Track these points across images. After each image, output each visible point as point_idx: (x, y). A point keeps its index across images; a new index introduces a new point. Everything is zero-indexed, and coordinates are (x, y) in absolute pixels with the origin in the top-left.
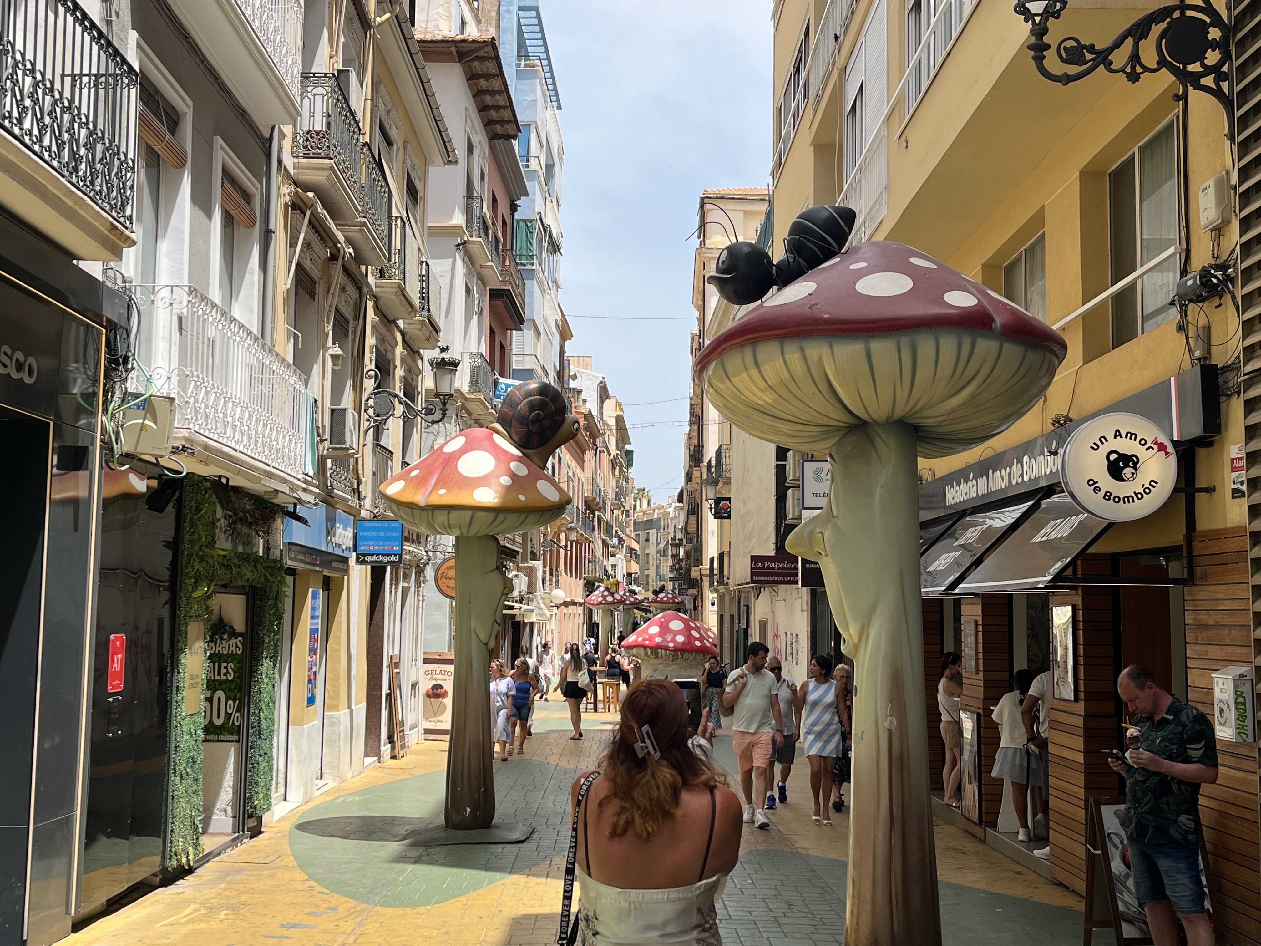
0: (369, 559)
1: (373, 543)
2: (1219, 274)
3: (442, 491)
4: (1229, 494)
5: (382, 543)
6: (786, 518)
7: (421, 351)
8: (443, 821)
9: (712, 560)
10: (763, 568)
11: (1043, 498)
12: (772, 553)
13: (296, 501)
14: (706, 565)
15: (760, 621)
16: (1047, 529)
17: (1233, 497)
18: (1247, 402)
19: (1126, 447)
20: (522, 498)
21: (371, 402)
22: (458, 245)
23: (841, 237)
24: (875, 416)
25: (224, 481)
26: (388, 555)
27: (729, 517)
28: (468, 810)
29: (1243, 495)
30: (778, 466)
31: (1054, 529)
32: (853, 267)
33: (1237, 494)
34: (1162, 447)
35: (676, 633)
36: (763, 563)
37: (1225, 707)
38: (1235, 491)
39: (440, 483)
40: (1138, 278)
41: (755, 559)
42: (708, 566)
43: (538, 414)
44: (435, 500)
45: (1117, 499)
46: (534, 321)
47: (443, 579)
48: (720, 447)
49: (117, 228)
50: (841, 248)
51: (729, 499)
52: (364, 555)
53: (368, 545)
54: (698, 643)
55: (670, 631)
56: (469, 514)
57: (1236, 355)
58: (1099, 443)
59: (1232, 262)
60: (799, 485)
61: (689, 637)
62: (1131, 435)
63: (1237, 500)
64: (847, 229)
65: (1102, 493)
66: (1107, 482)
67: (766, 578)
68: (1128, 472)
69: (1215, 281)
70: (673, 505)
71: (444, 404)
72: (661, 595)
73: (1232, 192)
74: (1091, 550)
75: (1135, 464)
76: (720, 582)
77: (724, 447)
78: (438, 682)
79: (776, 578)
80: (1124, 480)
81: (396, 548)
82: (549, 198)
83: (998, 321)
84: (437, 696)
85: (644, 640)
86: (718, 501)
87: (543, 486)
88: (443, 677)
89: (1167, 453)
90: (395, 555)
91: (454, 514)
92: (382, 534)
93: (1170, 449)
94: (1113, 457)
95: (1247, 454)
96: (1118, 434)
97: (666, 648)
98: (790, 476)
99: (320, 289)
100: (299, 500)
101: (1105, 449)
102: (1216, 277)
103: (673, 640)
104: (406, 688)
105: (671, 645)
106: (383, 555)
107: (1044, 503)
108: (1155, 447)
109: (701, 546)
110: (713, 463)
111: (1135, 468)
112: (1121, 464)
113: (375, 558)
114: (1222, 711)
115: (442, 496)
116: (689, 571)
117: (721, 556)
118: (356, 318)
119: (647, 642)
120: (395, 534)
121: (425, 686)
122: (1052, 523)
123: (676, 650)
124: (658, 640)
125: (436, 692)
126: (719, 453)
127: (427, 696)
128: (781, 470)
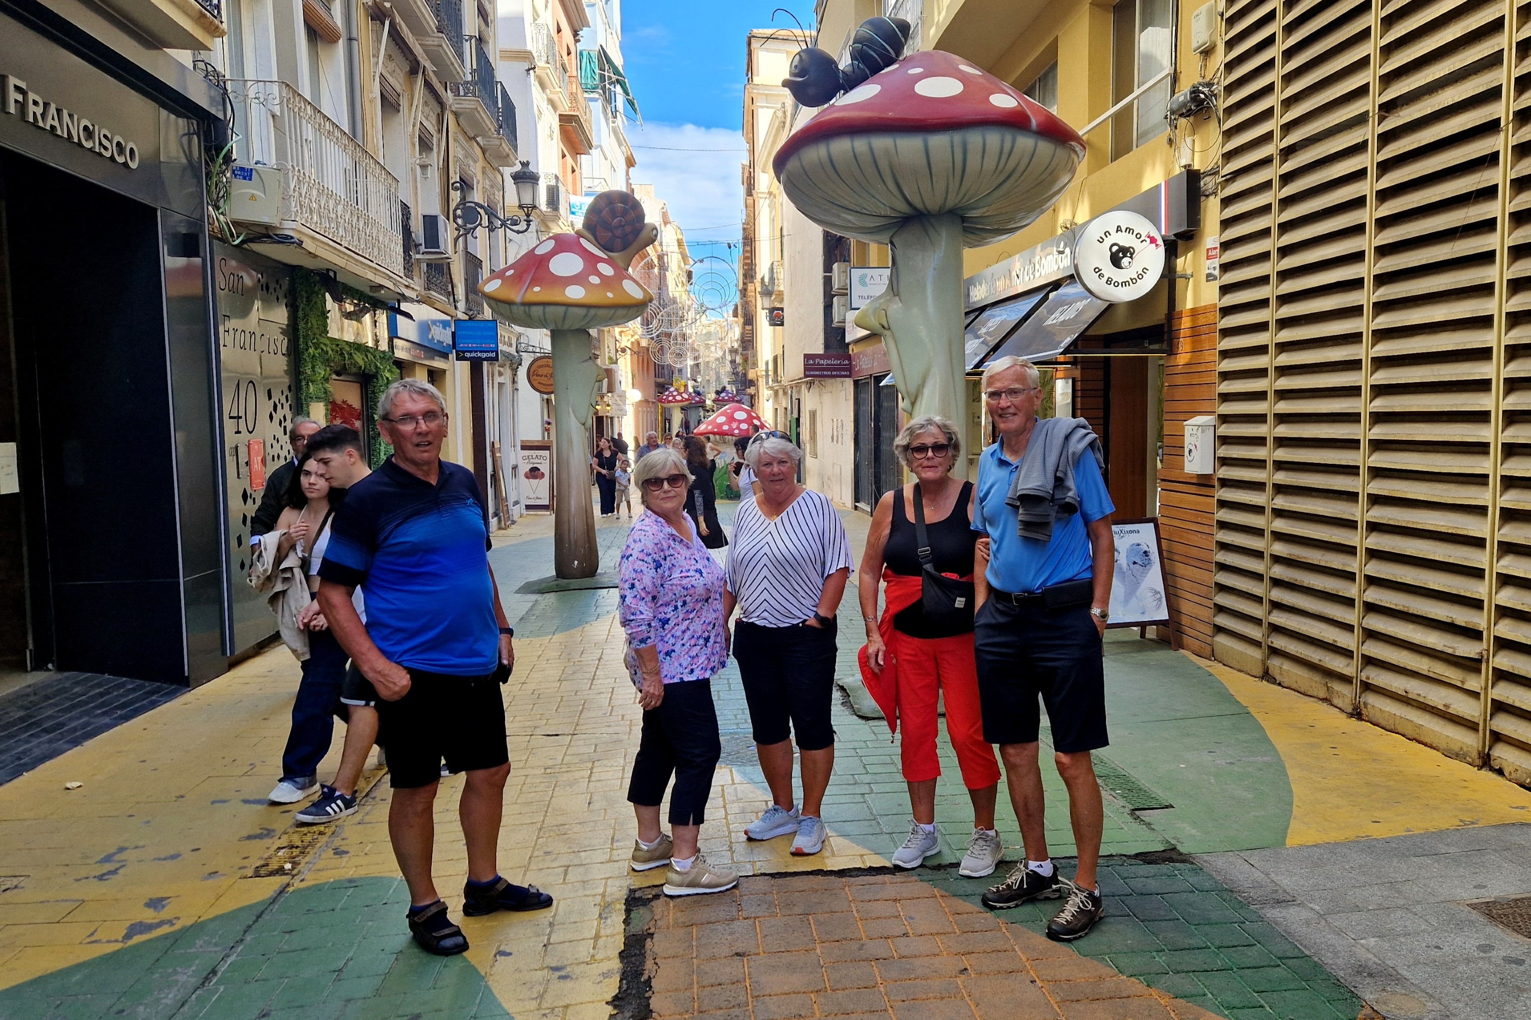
0: (468, 355)
1: (471, 341)
2: (1206, 90)
3: (537, 289)
4: (1204, 278)
5: (479, 341)
6: (832, 321)
7: (501, 168)
8: (554, 573)
9: (767, 363)
10: (814, 364)
11: (1051, 291)
12: (821, 352)
13: (399, 297)
14: (762, 366)
15: (810, 412)
16: (1057, 314)
17: (1207, 281)
18: (1223, 200)
19: (1125, 240)
20: (610, 295)
21: (459, 212)
22: (528, 70)
23: (898, 47)
24: (930, 207)
25: (332, 274)
26: (486, 352)
27: (782, 324)
28: (576, 562)
29: (1215, 279)
30: (825, 277)
31: (1062, 313)
32: (911, 72)
33: (1210, 277)
34: (1153, 240)
35: (740, 422)
36: (814, 360)
37: (1193, 448)
38: (1209, 275)
39: (534, 282)
40: (1134, 99)
41: (807, 357)
42: (764, 368)
43: (621, 221)
44: (530, 297)
45: (1117, 284)
46: (600, 146)
47: (535, 377)
48: (772, 264)
49: (205, 16)
50: (898, 55)
51: (782, 309)
52: (464, 352)
53: (466, 343)
55: (733, 419)
56: (563, 309)
57: (1215, 161)
58: (1104, 237)
59: (1216, 81)
60: (845, 292)
62: (1129, 230)
63: (1211, 282)
64: (903, 39)
65: (1105, 279)
66: (1109, 270)
67: (817, 373)
68: (1125, 261)
69: (1202, 96)
71: (528, 215)
72: (723, 395)
73: (1219, 18)
74: (1090, 333)
75: (1132, 254)
76: (776, 380)
77: (776, 264)
78: (535, 465)
79: (825, 373)
80: (1122, 268)
82: (609, 31)
83: (1034, 123)
84: (535, 477)
85: (713, 428)
86: (772, 310)
87: (627, 285)
88: (539, 461)
89: (1157, 245)
90: (492, 352)
91: (549, 309)
92: (480, 333)
93: (1160, 242)
94: (1115, 249)
95: (1221, 244)
96: (1119, 229)
98: (836, 285)
99: (404, 102)
100: (403, 295)
101: (1108, 241)
102: (1203, 93)
103: (738, 428)
104: (508, 471)
105: (736, 431)
106: (481, 352)
107: (1051, 295)
108: (1148, 240)
110: (766, 280)
111: (1131, 257)
112: (1121, 255)
113: (473, 355)
114: (1190, 451)
115: (537, 292)
116: (745, 375)
117: (775, 360)
118: (440, 131)
119: (716, 430)
121: (524, 468)
122: (1060, 309)
124: (726, 428)
125: (534, 473)
126: (772, 270)
127: (527, 477)
128: (828, 281)
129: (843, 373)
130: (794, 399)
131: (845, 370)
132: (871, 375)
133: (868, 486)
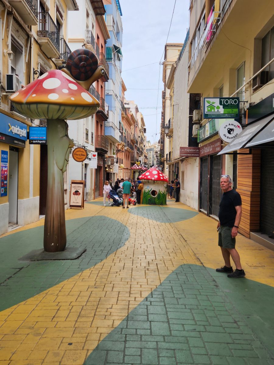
0: (34, 142)
1: (36, 136)
3: (34, 95)
5: (39, 136)
9: (167, 155)
10: (184, 151)
12: (187, 146)
14: (165, 157)
15: (182, 172)
19: (231, 127)
20: (73, 99)
22: (83, 46)
26: (41, 140)
28: (53, 244)
30: (190, 116)
35: (155, 175)
36: (184, 149)
41: (181, 148)
48: (170, 119)
52: (33, 140)
53: (34, 137)
54: (162, 178)
55: (153, 174)
61: (159, 176)
67: (185, 155)
70: (157, 144)
76: (169, 161)
78: (77, 190)
81: (45, 138)
82: (117, 41)
85: (144, 177)
87: (84, 95)
88: (79, 188)
90: (44, 140)
92: (39, 132)
94: (229, 129)
97: (151, 180)
98: (194, 119)
103: (154, 177)
106: (39, 140)
109: (164, 152)
113: (36, 142)
115: (34, 97)
117: (170, 153)
119: (145, 178)
120: (44, 132)
121: (73, 191)
123: (154, 180)
124: (149, 177)
125: (77, 193)
126: (169, 121)
127: (74, 194)
128: (191, 118)
129: (196, 155)
130: (176, 167)
131: (196, 154)
132: (208, 155)
133: (206, 203)
